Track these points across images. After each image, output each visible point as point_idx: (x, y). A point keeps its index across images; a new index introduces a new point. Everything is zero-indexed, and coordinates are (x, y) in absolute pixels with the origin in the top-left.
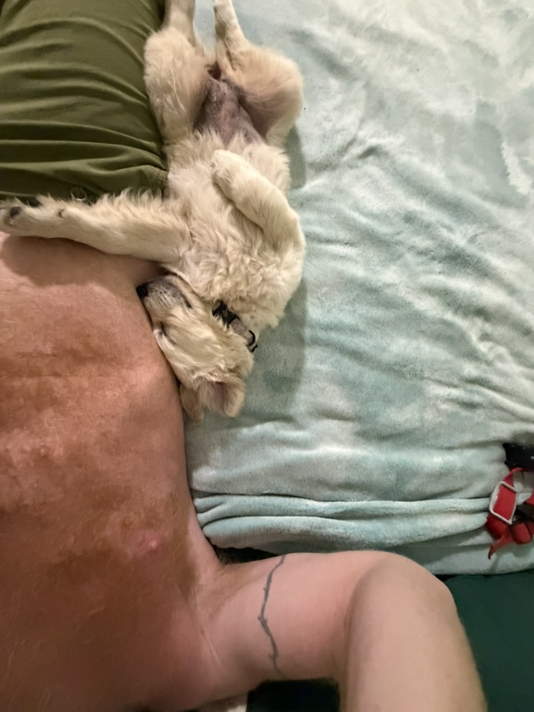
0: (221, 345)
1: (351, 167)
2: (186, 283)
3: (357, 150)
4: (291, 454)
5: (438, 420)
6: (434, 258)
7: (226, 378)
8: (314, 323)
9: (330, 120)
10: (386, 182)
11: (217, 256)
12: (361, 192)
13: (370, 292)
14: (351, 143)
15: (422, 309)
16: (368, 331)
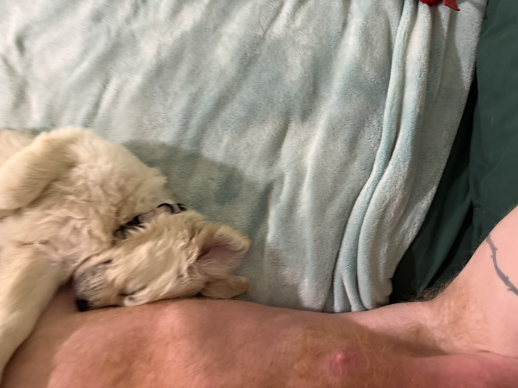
0: (161, 239)
1: (29, 66)
3: (14, 57)
8: (177, 139)
10: (54, 33)
12: (57, 61)
13: (160, 74)
15: (192, 23)
16: (199, 84)
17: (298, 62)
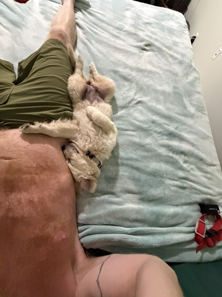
0: (89, 166)
1: (133, 107)
2: (77, 146)
3: (134, 102)
4: (115, 207)
5: (171, 194)
6: (163, 135)
7: (90, 177)
8: (122, 158)
9: (125, 94)
10: (145, 111)
11: (87, 137)
12: (137, 115)
13: (141, 147)
14: (133, 100)
15: (161, 152)
16: (142, 160)
17: (159, 192)
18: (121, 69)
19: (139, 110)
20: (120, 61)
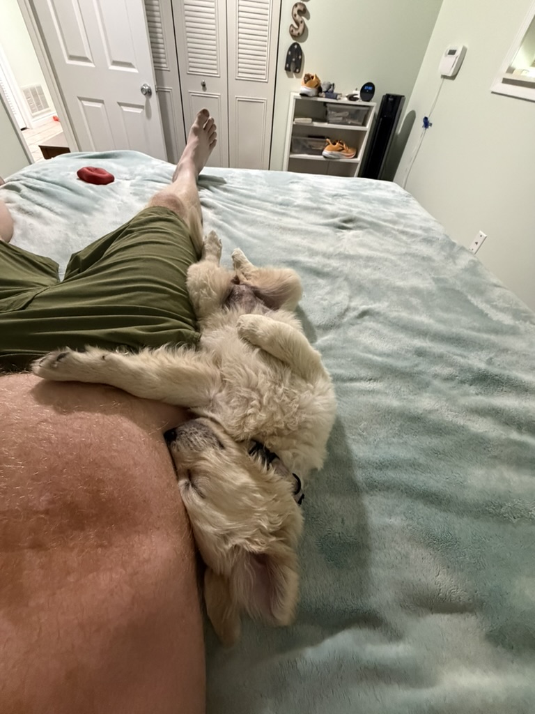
0: (261, 494)
1: (353, 325)
2: (218, 424)
6: (463, 382)
9: (325, 300)
11: (249, 390)
13: (414, 422)
14: (347, 310)
15: (480, 431)
18: (303, 258)
19: (370, 331)
20: (298, 246)
